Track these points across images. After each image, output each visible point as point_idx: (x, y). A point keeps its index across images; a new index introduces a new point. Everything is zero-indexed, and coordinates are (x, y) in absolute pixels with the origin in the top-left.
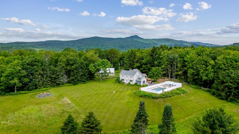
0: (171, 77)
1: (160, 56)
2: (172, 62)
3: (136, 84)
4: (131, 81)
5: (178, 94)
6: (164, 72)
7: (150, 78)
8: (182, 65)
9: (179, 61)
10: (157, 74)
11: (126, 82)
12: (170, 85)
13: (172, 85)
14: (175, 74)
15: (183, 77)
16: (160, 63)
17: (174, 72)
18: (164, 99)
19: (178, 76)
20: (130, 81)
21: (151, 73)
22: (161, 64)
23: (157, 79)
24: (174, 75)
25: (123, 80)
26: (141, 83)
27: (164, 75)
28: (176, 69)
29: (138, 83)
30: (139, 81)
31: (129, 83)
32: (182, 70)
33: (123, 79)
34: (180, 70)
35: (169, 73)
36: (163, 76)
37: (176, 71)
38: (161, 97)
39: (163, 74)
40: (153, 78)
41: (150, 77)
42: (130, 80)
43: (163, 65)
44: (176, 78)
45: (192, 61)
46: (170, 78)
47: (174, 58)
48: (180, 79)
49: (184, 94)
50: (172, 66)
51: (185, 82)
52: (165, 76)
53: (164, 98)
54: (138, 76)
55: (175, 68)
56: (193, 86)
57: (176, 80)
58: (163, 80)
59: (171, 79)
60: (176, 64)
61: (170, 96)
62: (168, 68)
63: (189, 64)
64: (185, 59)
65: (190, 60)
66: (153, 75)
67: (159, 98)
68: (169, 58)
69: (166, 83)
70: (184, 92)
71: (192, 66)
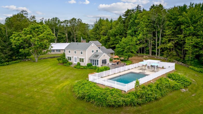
0: (153, 53)
1: (136, 21)
2: (155, 28)
3: (89, 65)
4: (82, 60)
5: (174, 89)
6: (142, 46)
7: (117, 55)
8: (173, 32)
9: (168, 25)
10: (129, 49)
11: (74, 62)
12: (152, 66)
13: (157, 66)
14: (159, 48)
15: (174, 53)
16: (135, 32)
17: (158, 45)
18: (139, 108)
19: (166, 52)
20: (80, 61)
21: (119, 46)
22: (137, 33)
23: (129, 57)
24: (158, 50)
25: (70, 60)
26: (98, 64)
27: (142, 51)
28: (162, 39)
29: (93, 64)
30: (95, 60)
31: (79, 64)
32: (173, 40)
33: (70, 58)
34: (169, 41)
35: (150, 48)
36: (140, 52)
37: (161, 42)
38: (132, 104)
39: (140, 49)
40: (122, 54)
41: (118, 53)
42: (80, 59)
43: (140, 35)
44: (162, 55)
45: (195, 22)
46: (150, 55)
47: (159, 20)
48: (168, 55)
49: (185, 87)
50: (154, 35)
51: (178, 61)
52: (143, 53)
53: (139, 104)
54: (95, 51)
55: (160, 38)
56: (196, 69)
57: (162, 58)
58: (141, 58)
59: (152, 56)
60: (163, 31)
61: (156, 99)
62: (148, 39)
63: (189, 26)
64: (180, 20)
65: (191, 19)
66: (122, 50)
67: (126, 105)
68: (150, 21)
69: (145, 62)
70: (186, 84)
71: (194, 30)
